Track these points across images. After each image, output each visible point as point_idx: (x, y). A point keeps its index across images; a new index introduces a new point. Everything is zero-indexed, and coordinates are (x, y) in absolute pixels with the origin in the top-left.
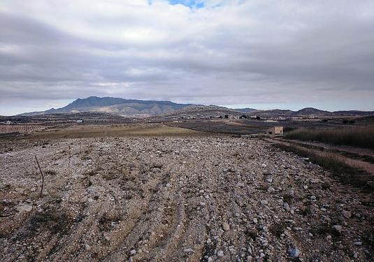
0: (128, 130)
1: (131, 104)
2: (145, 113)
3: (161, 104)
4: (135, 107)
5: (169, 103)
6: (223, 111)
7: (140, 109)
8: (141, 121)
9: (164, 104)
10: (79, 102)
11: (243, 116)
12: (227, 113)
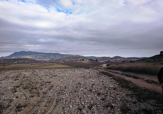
0: (39, 66)
1: (41, 54)
2: (47, 58)
3: (54, 54)
4: (43, 56)
5: (58, 54)
6: (82, 58)
7: (45, 57)
8: (45, 62)
9: (56, 54)
10: (16, 54)
11: (91, 60)
12: (83, 58)
